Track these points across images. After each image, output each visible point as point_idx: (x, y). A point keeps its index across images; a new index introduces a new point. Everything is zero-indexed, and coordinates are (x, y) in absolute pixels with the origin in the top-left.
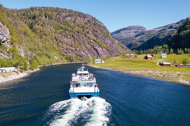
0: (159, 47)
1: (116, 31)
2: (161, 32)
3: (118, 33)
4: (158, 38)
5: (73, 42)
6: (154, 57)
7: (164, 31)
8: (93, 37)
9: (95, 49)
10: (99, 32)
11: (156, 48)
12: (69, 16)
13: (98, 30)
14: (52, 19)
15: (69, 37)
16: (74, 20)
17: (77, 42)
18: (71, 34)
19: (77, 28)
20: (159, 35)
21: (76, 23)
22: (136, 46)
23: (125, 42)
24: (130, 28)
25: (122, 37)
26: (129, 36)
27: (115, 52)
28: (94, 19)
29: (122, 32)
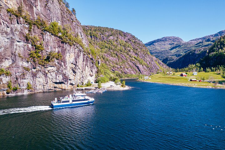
0: (193, 65)
1: (149, 43)
2: (198, 45)
3: (151, 46)
4: (194, 53)
5: (117, 60)
6: (188, 74)
7: (201, 44)
8: (134, 55)
9: (136, 66)
10: (139, 50)
11: (190, 66)
12: (111, 36)
13: (138, 48)
14: (97, 38)
15: (114, 55)
16: (116, 39)
17: (120, 60)
18: (115, 53)
19: (119, 47)
20: (195, 50)
21: (119, 42)
22: (172, 60)
23: (160, 56)
24: (164, 40)
25: (156, 49)
26: (164, 48)
27: (154, 69)
28: (134, 37)
29: (156, 44)
